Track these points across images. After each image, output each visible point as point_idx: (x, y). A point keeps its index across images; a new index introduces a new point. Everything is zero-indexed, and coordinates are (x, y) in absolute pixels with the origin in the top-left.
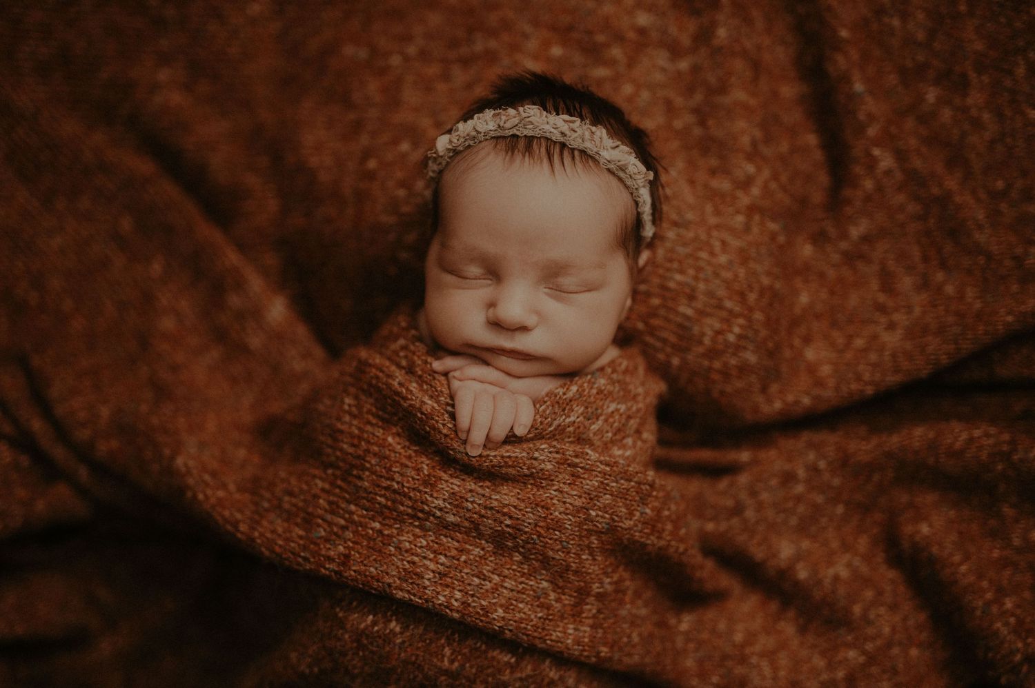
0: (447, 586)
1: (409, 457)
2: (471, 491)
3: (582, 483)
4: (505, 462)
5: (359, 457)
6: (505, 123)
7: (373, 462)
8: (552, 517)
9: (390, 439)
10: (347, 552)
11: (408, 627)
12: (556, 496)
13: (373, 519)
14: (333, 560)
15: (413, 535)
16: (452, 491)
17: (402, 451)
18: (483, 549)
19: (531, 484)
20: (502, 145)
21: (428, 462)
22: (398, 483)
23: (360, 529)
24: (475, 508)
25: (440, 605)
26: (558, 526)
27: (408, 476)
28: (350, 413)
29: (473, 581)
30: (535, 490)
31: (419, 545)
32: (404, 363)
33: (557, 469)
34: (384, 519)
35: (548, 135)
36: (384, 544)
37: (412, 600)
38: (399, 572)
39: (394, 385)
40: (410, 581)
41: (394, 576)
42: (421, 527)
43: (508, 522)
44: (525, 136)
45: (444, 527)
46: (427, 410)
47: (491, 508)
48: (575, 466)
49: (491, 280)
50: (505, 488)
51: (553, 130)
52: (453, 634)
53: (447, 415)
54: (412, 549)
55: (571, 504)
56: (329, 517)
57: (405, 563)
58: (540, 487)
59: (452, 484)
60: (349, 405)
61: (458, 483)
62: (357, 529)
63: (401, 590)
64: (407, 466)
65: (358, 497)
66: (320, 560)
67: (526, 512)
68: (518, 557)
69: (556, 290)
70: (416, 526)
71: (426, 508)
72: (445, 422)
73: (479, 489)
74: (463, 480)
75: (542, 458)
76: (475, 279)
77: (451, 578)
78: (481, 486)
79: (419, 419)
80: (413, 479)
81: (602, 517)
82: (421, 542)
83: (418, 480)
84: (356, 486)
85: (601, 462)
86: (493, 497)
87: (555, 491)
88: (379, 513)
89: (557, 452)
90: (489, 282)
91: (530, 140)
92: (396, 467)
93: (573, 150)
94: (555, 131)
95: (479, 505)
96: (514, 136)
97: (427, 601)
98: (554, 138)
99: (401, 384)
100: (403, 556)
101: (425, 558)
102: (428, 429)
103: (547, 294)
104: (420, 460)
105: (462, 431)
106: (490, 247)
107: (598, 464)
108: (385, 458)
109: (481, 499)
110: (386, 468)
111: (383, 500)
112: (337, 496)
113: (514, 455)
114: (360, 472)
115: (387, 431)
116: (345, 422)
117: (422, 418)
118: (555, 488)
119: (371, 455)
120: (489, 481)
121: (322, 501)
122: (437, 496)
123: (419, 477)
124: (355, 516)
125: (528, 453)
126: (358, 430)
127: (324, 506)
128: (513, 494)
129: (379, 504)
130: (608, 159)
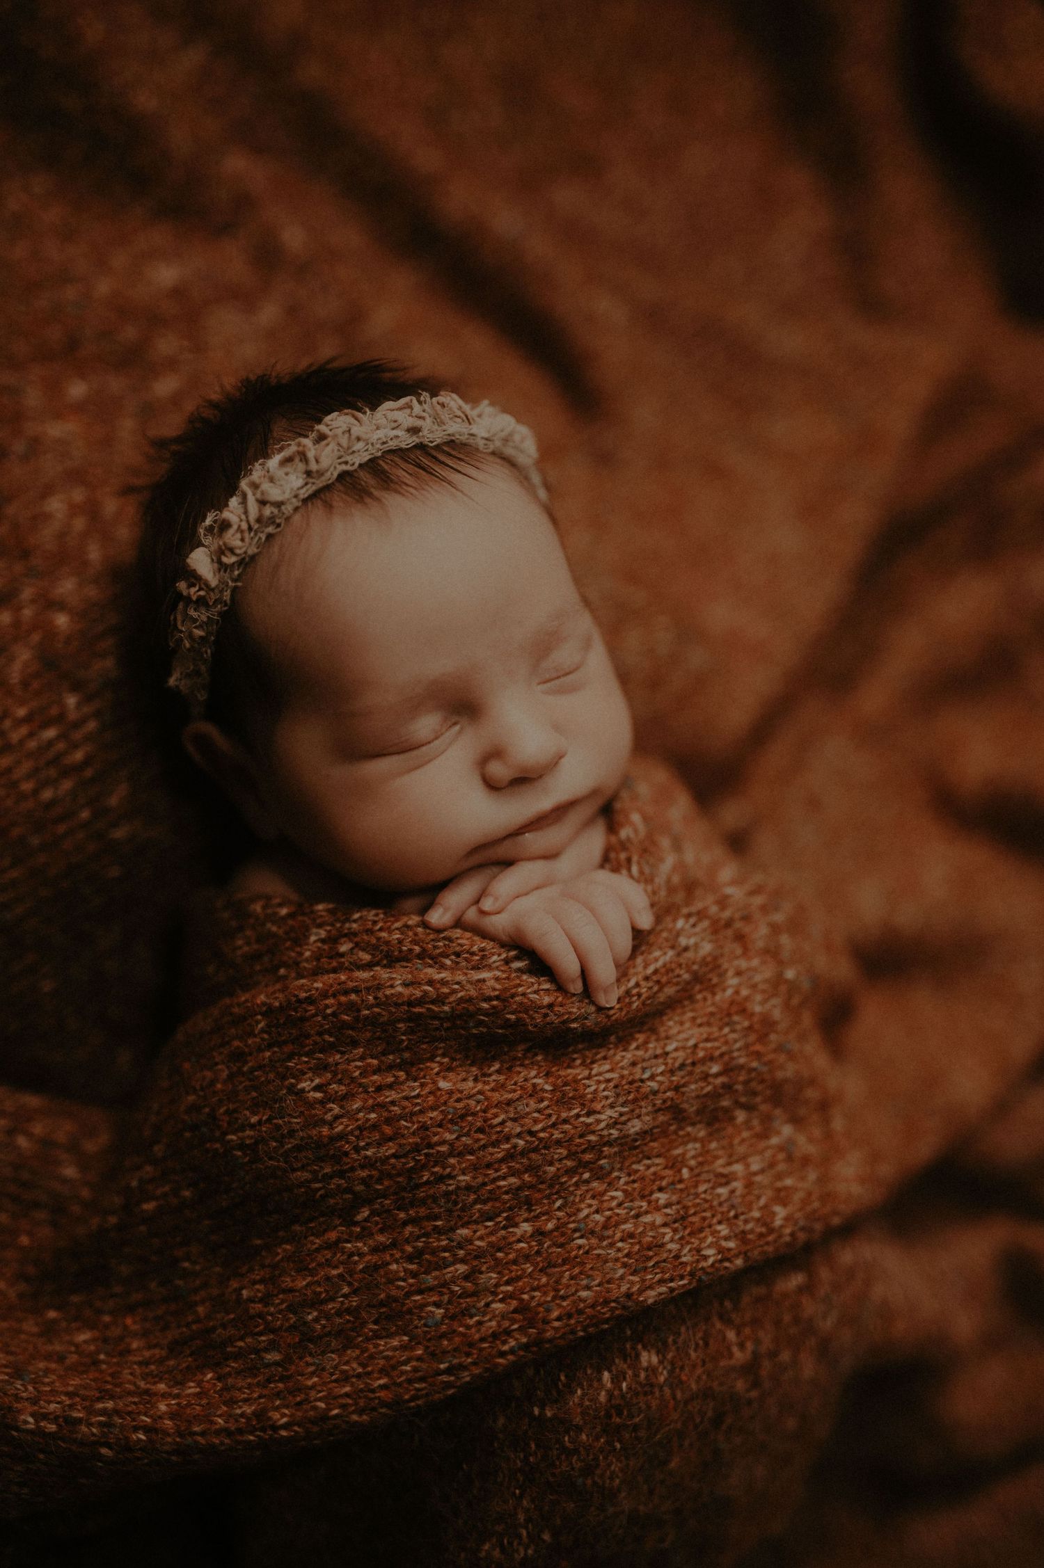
0: (701, 1230)
1: (500, 1087)
2: (634, 1064)
3: (752, 942)
4: (658, 982)
5: (416, 1149)
6: (317, 461)
7: (449, 1136)
8: (755, 1019)
9: (443, 1084)
10: (514, 1303)
11: (665, 1344)
12: (740, 984)
13: (511, 1223)
14: (508, 1333)
15: (593, 1197)
16: (612, 1084)
17: (480, 1086)
18: (695, 1140)
19: (700, 991)
20: (337, 499)
21: (533, 1073)
22: (519, 1135)
23: (500, 1255)
24: (661, 1083)
25: (712, 1265)
26: (768, 1024)
27: (528, 1114)
28: (329, 1098)
29: (719, 1195)
30: (709, 996)
31: (614, 1203)
32: (366, 957)
33: (717, 946)
34: (529, 1210)
35: (392, 445)
36: (561, 1246)
37: (672, 1290)
38: (625, 1265)
39: (400, 994)
40: (651, 1264)
41: (622, 1278)
42: (600, 1175)
43: (715, 1069)
44: (360, 465)
45: (630, 1147)
46: (494, 989)
47: (682, 1066)
48: (729, 924)
49: (455, 724)
50: (671, 1023)
51: (395, 432)
52: (721, 1304)
53: (525, 977)
54: (609, 1218)
55: (762, 982)
56: (430, 1280)
57: (620, 1245)
58: (712, 989)
60: (317, 1088)
61: (607, 1067)
62: (496, 1259)
63: (651, 1287)
64: (509, 1104)
65: (463, 1209)
66: (481, 1350)
67: (725, 1035)
68: (741, 1116)
69: (558, 677)
70: (587, 1182)
71: (592, 1138)
72: (536, 986)
73: (640, 1053)
74: (605, 1058)
75: (691, 942)
76: (436, 738)
77: (695, 1214)
78: (637, 1048)
79: (486, 1013)
81: (801, 972)
82: (613, 1198)
83: (547, 1107)
84: (447, 1194)
86: (669, 1048)
87: (732, 978)
88: (523, 1201)
89: (700, 920)
90: (457, 728)
91: (372, 465)
92: (496, 1116)
93: (438, 447)
95: (662, 1074)
96: (343, 476)
97: (692, 1274)
98: (403, 446)
99: (405, 985)
100: (608, 1237)
101: (637, 1216)
102: (513, 1017)
103: (547, 693)
104: (520, 1079)
105: (573, 981)
106: (440, 665)
108: (463, 1117)
109: (657, 1066)
110: (481, 1130)
111: (513, 1180)
112: (419, 1237)
113: (660, 964)
114: (436, 1169)
115: (424, 1077)
116: (337, 1118)
117: (494, 1007)
118: (730, 973)
119: (434, 1130)
120: (639, 1032)
121: (394, 1267)
122: (598, 1106)
123: (546, 1103)
124: (478, 1243)
125: (673, 947)
126: (373, 1111)
127: (405, 1270)
128: (687, 1025)
129: (507, 1193)
130: (486, 435)
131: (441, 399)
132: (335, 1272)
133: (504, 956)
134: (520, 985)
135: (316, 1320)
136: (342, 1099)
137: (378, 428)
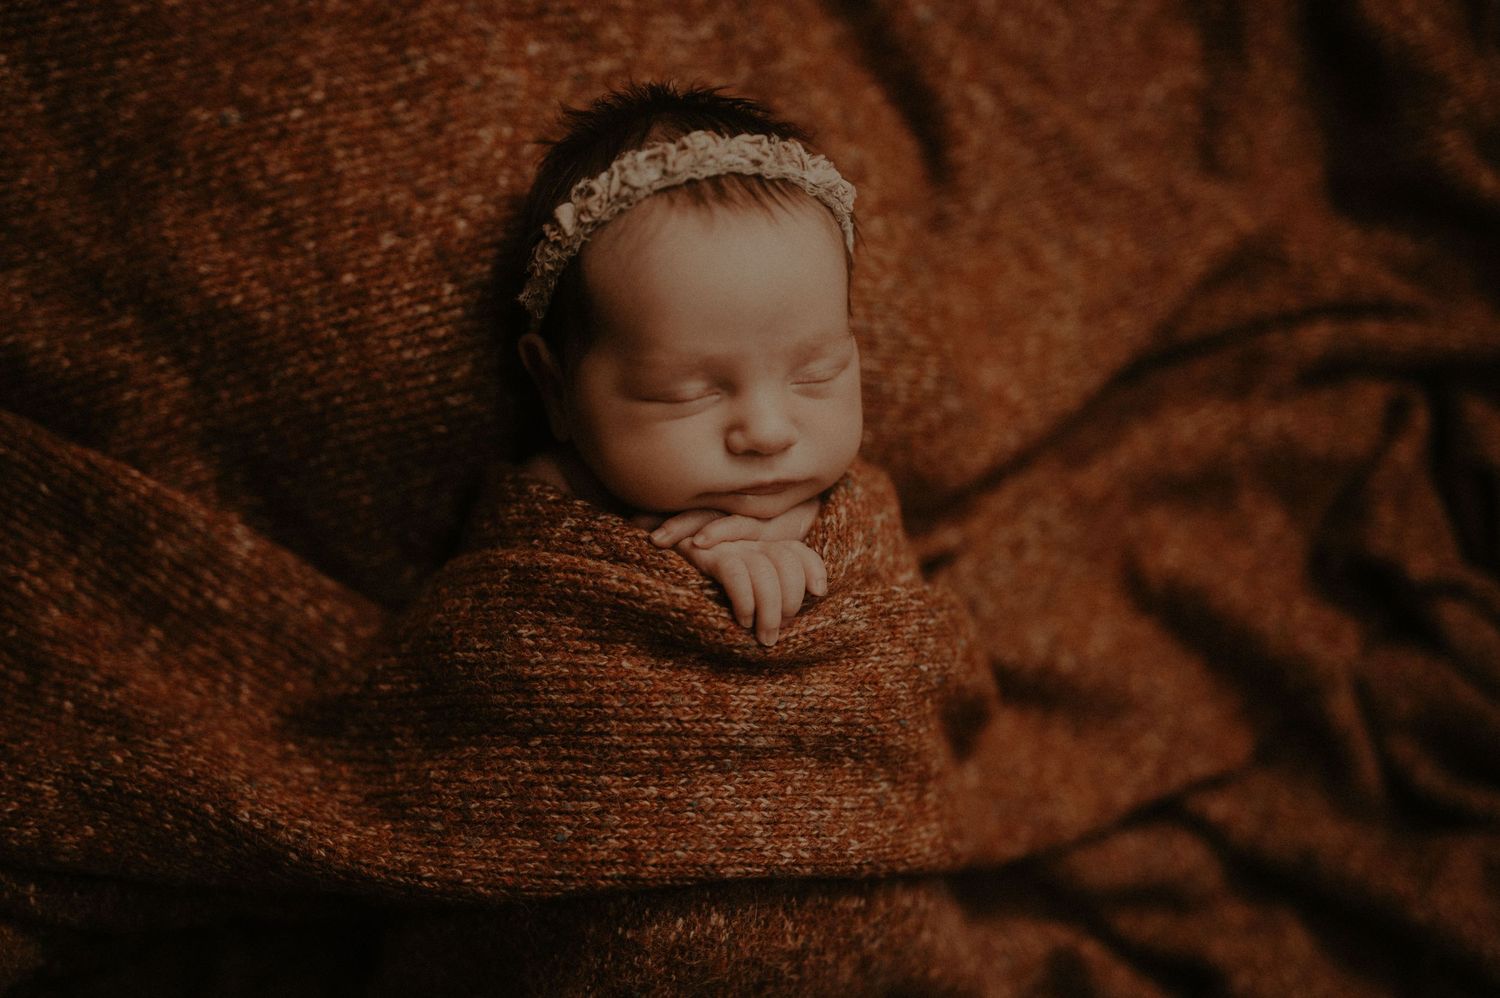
0: (787, 836)
1: (668, 680)
2: (775, 695)
3: (902, 634)
4: (813, 640)
5: (590, 705)
6: (674, 165)
7: (616, 704)
8: (883, 692)
9: (625, 664)
10: (626, 843)
11: (734, 914)
12: (880, 662)
13: (644, 783)
14: (613, 863)
15: (712, 785)
16: (752, 705)
17: (652, 674)
18: (806, 768)
19: (846, 658)
21: (696, 677)
22: (669, 720)
23: (627, 805)
24: (791, 716)
25: (786, 865)
26: (893, 700)
27: (681, 706)
28: (538, 647)
29: (810, 816)
30: (852, 664)
31: (726, 794)
32: (598, 550)
33: (871, 627)
34: (660, 779)
35: (736, 169)
36: (675, 813)
37: (748, 873)
38: (718, 842)
39: (614, 586)
40: (738, 848)
41: (712, 851)
42: (721, 770)
43: (837, 720)
44: (707, 177)
45: (752, 757)
46: (684, 604)
47: (812, 709)
48: (887, 614)
49: (717, 394)
50: (815, 674)
52: (789, 900)
53: (711, 603)
54: (719, 804)
55: (899, 666)
56: (569, 806)
57: (719, 826)
58: (856, 659)
59: (746, 694)
60: (531, 637)
61: (754, 691)
62: (623, 807)
63: (732, 865)
64: (670, 693)
65: (610, 761)
66: (589, 869)
67: (854, 697)
68: (849, 763)
69: (809, 382)
70: (711, 772)
71: (724, 740)
72: (716, 613)
73: (783, 689)
74: (755, 684)
75: (851, 617)
76: (698, 398)
77: (786, 823)
78: (782, 684)
79: (673, 621)
80: (690, 707)
81: (935, 669)
82: (726, 790)
83: (698, 705)
84: (601, 746)
85: (912, 597)
86: (806, 693)
87: (876, 656)
88: (656, 770)
89: (864, 604)
90: (718, 397)
91: (715, 181)
92: (657, 700)
93: (772, 181)
94: (742, 160)
95: (794, 709)
96: (690, 182)
97: (768, 866)
98: (745, 172)
99: (620, 580)
100: (713, 818)
101: (740, 810)
102: (692, 630)
103: (795, 392)
104: (684, 678)
105: (746, 617)
107: (910, 600)
108: (632, 692)
109: (792, 702)
110: (641, 707)
111: (654, 752)
112: (571, 772)
113: (820, 626)
114: (599, 725)
115: (613, 654)
116: (539, 663)
117: (680, 618)
118: (875, 651)
119: (607, 695)
120: (789, 673)
121: (546, 788)
122: (735, 718)
123: (697, 702)
124: (613, 790)
125: (834, 617)
126: (567, 667)
127: (554, 793)
128: (828, 679)
129: (647, 760)
130: (814, 182)
131: (787, 144)
132: (501, 778)
133: (701, 582)
134: (704, 607)
135: (477, 809)
136: (546, 651)
137: (730, 152)
